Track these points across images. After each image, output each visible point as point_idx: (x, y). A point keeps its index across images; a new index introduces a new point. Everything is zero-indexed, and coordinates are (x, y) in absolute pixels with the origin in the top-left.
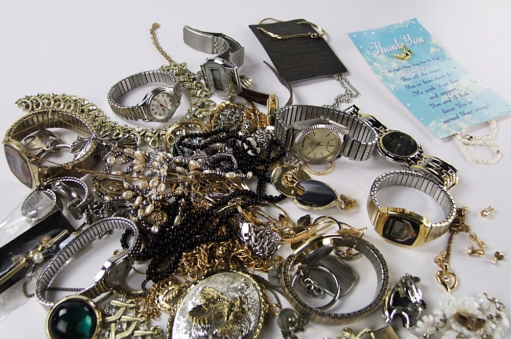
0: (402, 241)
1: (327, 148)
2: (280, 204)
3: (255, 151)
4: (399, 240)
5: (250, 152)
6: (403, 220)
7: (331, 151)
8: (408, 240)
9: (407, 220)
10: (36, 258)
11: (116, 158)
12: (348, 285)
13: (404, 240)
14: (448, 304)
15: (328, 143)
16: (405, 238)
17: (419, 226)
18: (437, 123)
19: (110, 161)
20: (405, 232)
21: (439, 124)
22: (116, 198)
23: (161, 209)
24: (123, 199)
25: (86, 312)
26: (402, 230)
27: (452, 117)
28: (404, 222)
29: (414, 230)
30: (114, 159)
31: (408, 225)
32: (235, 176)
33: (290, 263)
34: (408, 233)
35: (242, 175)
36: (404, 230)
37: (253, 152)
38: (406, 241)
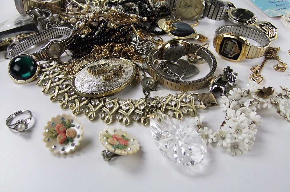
1: (195, 10)
2: (161, 36)
3: (151, 9)
5: (148, 9)
6: (232, 40)
7: (197, 12)
8: (235, 56)
9: (235, 40)
10: (14, 40)
11: (73, 7)
12: (190, 73)
14: (253, 86)
15: (196, 6)
17: (242, 44)
18: (270, 10)
19: (69, 8)
20: (233, 49)
21: (272, 10)
22: (66, 21)
23: (89, 27)
24: (70, 22)
25: (33, 64)
26: (231, 48)
27: (282, 8)
28: (232, 42)
30: (72, 7)
31: (235, 44)
32: (135, 16)
33: (155, 52)
34: (235, 50)
35: (140, 17)
37: (150, 9)
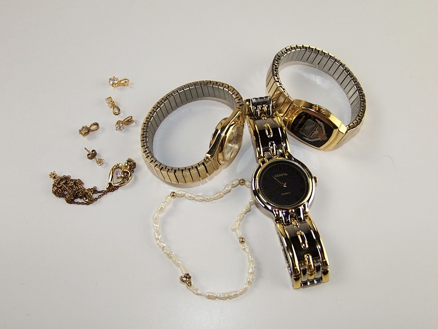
0: (310, 140)
4: (307, 139)
6: (316, 120)
8: (316, 141)
9: (321, 121)
13: (312, 141)
16: (314, 138)
17: (333, 130)
20: (316, 132)
26: (313, 129)
28: (317, 123)
29: (326, 132)
34: (318, 134)
36: (315, 130)
38: (314, 141)
